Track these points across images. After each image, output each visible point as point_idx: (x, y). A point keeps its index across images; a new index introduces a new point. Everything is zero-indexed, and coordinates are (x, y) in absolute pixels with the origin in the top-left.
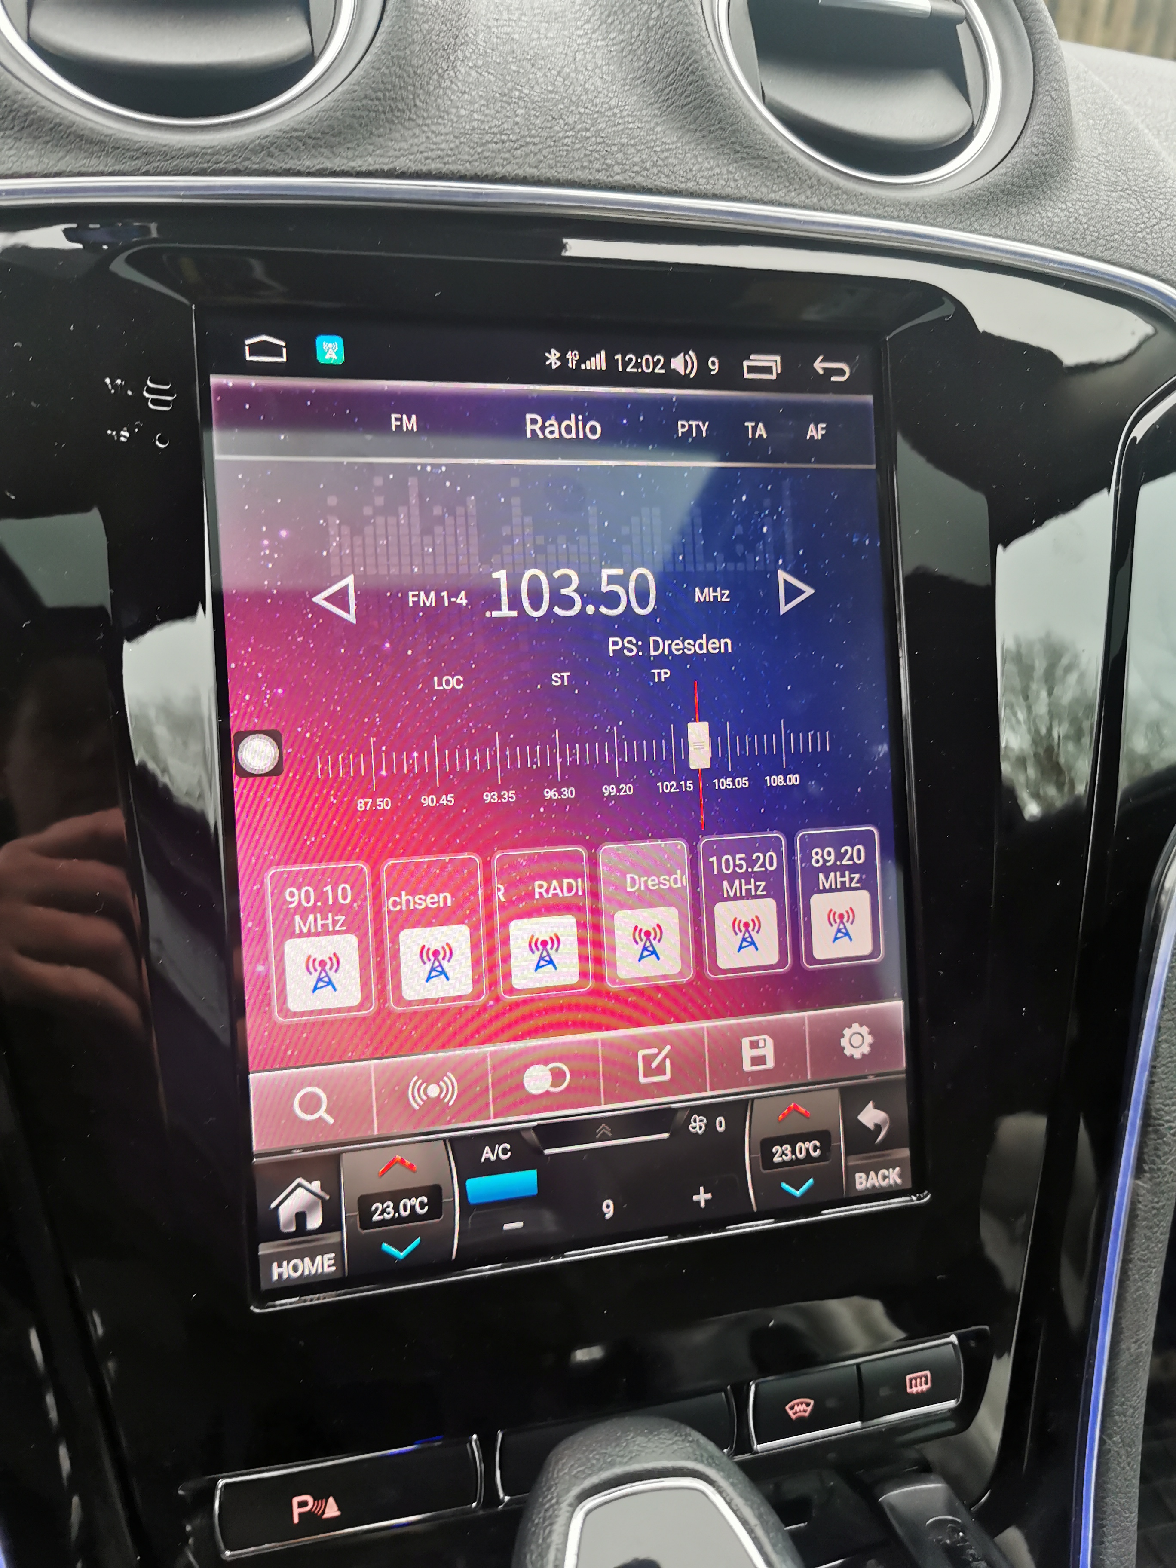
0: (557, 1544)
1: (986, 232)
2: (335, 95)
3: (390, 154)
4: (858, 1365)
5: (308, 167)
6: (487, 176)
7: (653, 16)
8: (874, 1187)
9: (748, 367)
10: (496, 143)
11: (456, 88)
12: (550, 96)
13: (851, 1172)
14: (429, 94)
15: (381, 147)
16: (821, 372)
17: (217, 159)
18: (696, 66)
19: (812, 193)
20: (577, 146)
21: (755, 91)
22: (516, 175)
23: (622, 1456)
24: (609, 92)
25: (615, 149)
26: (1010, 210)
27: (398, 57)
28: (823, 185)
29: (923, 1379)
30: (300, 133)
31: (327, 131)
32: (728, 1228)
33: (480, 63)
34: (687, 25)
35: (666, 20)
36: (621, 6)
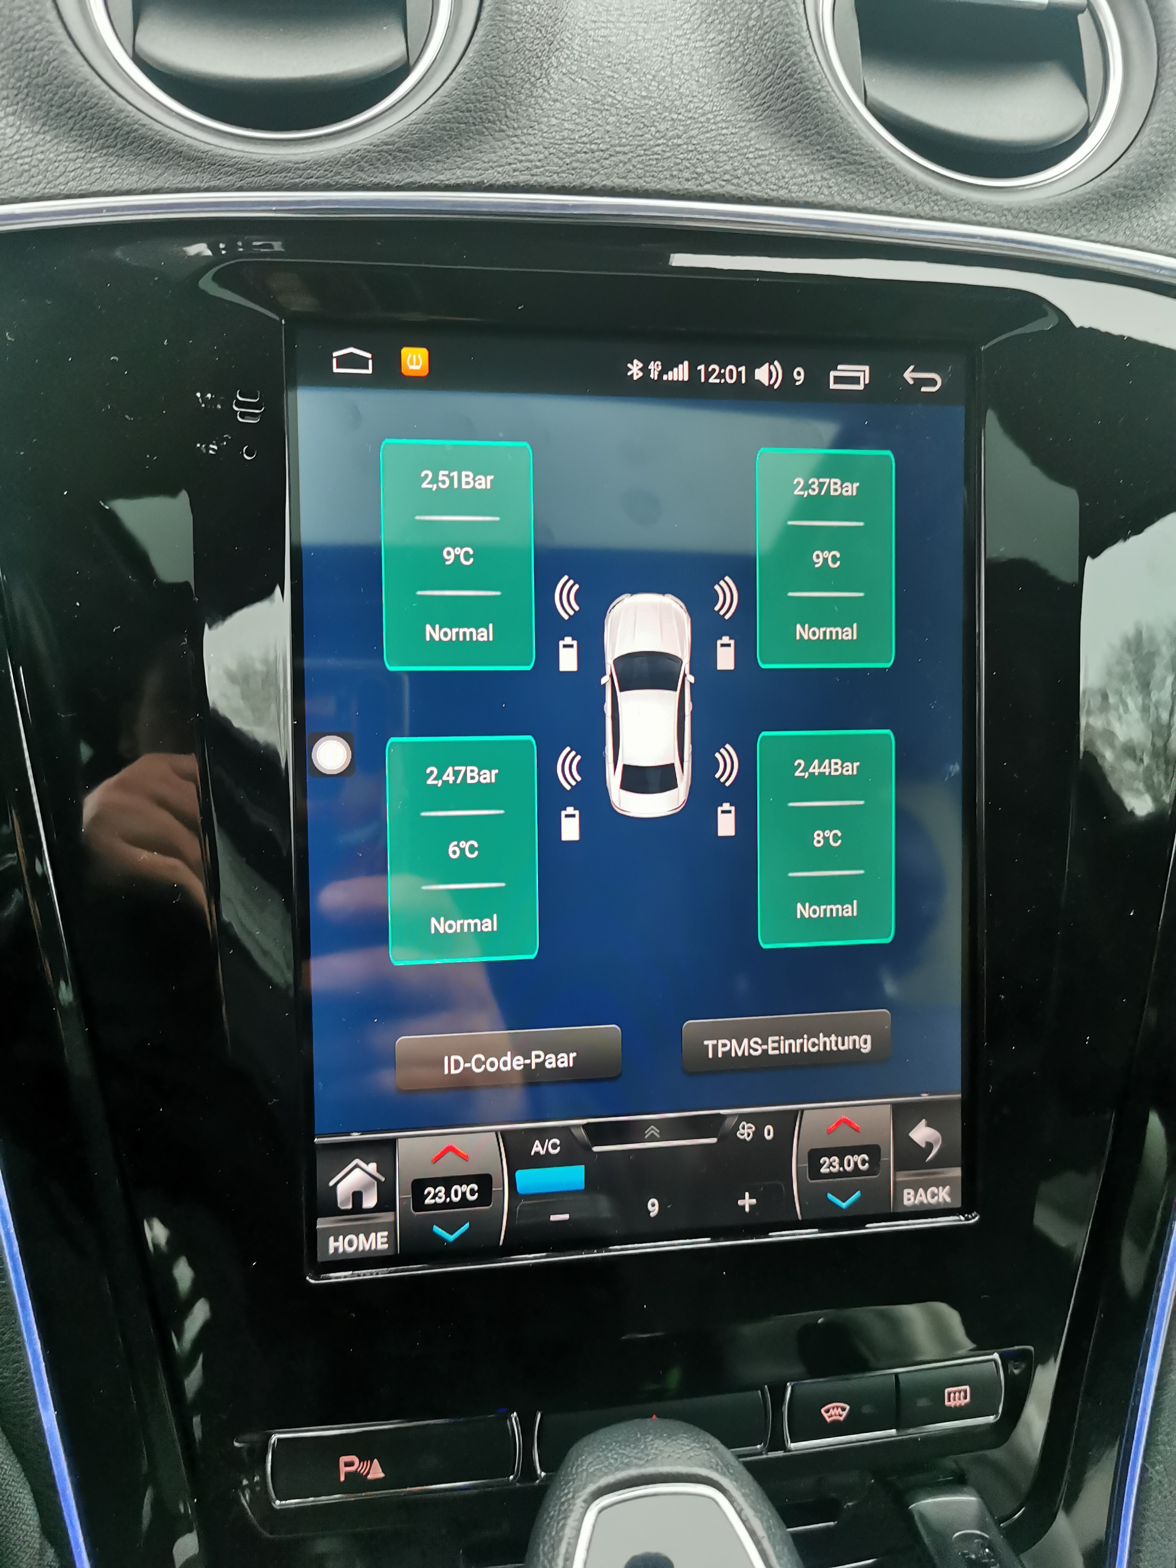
0: (569, 1538)
1: (1093, 238)
2: (426, 108)
3: (478, 166)
4: (896, 1375)
5: (397, 181)
6: (574, 187)
7: (753, 16)
8: (922, 1203)
9: (835, 377)
10: (585, 153)
11: (548, 96)
12: (643, 102)
13: (899, 1188)
14: (520, 103)
15: (471, 159)
16: (911, 382)
17: (309, 174)
18: (794, 68)
19: (910, 199)
20: (668, 154)
21: (857, 92)
22: (604, 186)
23: (640, 1459)
24: (704, 96)
25: (706, 156)
26: (1121, 214)
27: (492, 68)
28: (921, 190)
29: (962, 1394)
30: (391, 147)
31: (417, 143)
32: (771, 1234)
33: (575, 68)
34: (787, 25)
35: (766, 21)
36: (721, 6)
